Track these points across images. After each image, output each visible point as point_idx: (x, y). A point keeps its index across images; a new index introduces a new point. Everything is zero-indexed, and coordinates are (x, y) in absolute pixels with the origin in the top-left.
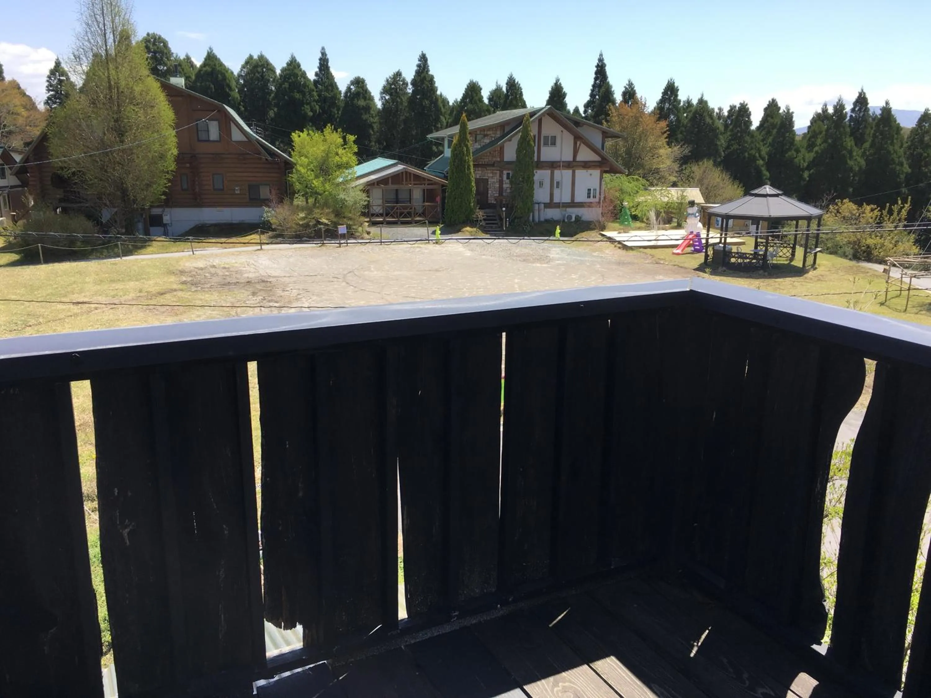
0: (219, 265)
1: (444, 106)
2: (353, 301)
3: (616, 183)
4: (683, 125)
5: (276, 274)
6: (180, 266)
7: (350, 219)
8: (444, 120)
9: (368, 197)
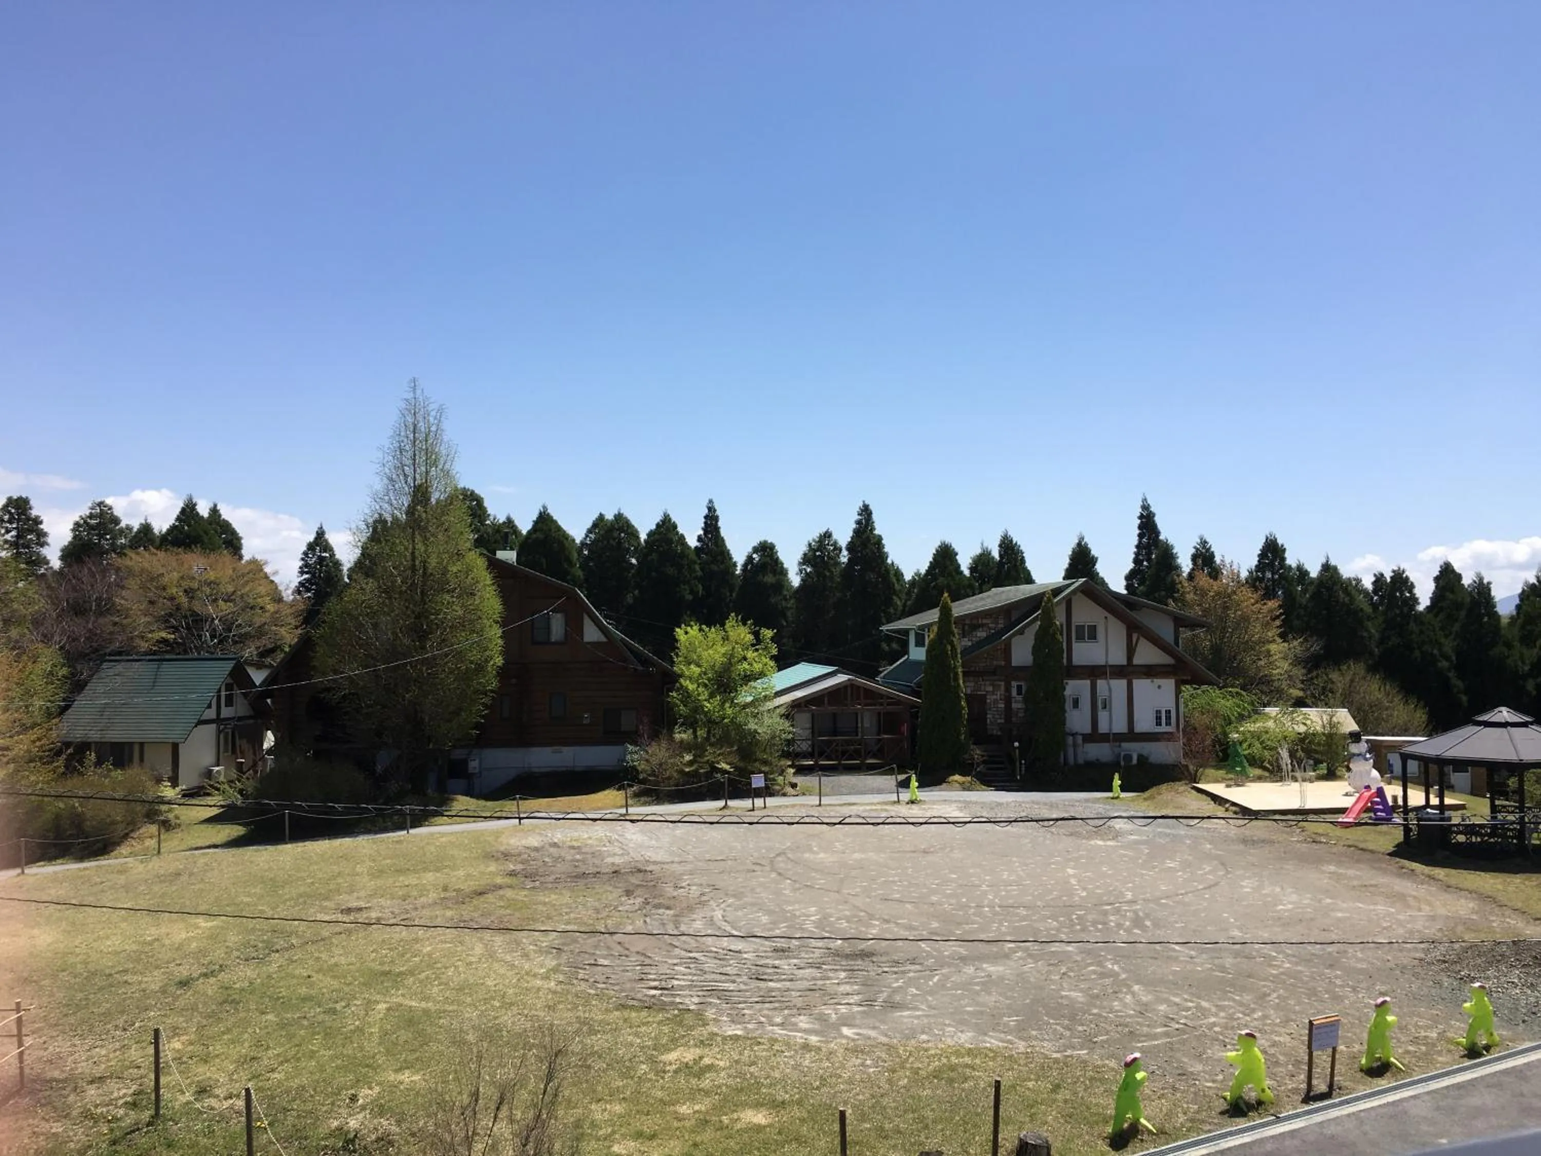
0: (564, 843)
1: (898, 580)
2: (797, 906)
3: (1202, 701)
4: (1300, 605)
5: (659, 858)
6: (501, 844)
7: (765, 762)
8: (899, 603)
9: (792, 726)
